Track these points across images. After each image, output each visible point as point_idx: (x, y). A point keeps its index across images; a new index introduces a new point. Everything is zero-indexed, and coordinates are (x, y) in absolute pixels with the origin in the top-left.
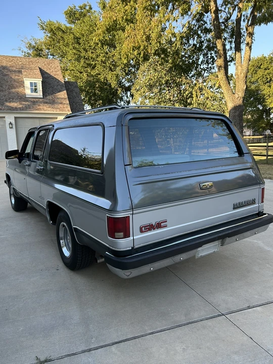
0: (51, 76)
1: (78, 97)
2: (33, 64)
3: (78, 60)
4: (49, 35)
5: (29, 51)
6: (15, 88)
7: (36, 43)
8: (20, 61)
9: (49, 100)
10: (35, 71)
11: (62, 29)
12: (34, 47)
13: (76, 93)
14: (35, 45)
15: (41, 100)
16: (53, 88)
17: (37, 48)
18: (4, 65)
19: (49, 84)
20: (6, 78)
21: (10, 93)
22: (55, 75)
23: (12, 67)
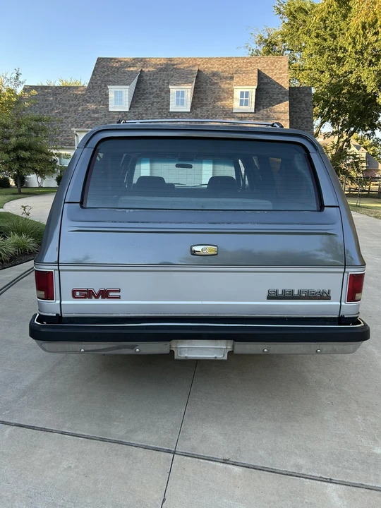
0: (272, 81)
1: (308, 110)
2: (251, 66)
3: (321, 53)
4: (287, 21)
5: (258, 48)
6: (222, 101)
7: (269, 35)
8: (235, 64)
9: (262, 115)
10: (251, 75)
11: (304, 10)
12: (266, 41)
13: (306, 104)
14: (267, 37)
15: (251, 115)
16: (271, 98)
17: (270, 42)
18: (215, 70)
19: (267, 93)
20: (213, 87)
21: (214, 107)
22: (278, 78)
23: (224, 72)
